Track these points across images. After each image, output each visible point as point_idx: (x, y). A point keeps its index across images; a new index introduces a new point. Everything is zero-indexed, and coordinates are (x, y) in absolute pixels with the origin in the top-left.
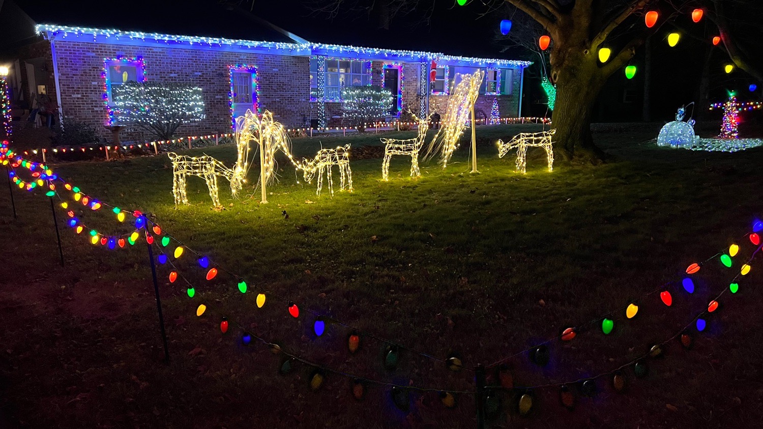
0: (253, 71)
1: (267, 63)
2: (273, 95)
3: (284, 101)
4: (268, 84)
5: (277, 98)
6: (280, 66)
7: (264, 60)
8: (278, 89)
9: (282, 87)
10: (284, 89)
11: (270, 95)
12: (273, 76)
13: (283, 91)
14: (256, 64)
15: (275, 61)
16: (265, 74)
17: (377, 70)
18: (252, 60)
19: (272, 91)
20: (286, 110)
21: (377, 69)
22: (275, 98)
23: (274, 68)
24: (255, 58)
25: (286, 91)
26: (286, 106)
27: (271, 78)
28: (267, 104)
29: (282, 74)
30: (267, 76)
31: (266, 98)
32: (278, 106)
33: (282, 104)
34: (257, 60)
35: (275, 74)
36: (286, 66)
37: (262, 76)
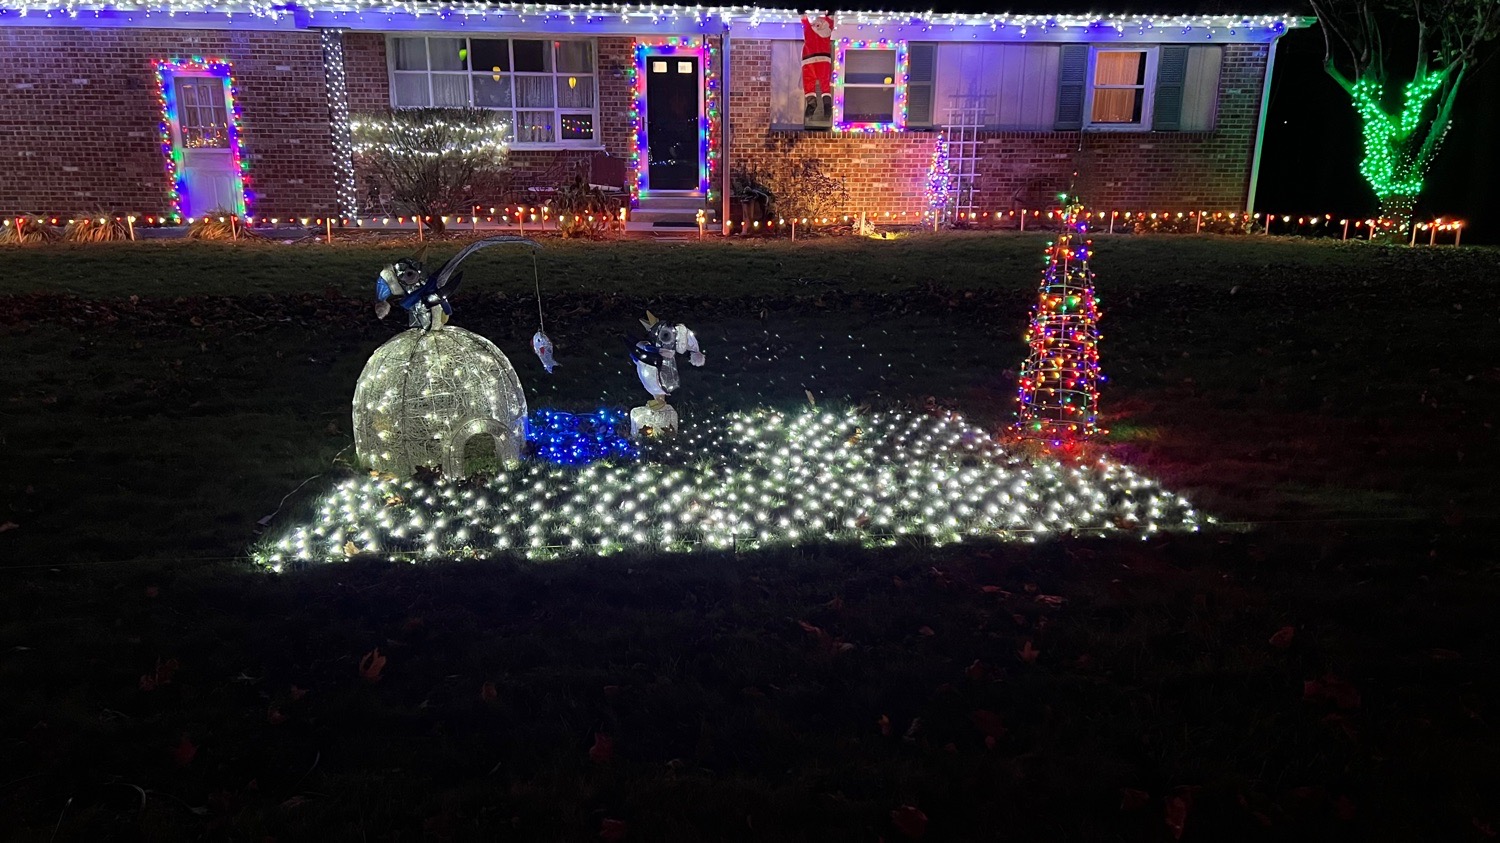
0: (221, 72)
1: (258, 52)
2: (280, 131)
3: (313, 144)
4: (264, 104)
5: (293, 137)
6: (296, 58)
7: (248, 46)
8: (292, 115)
9: (305, 110)
10: (312, 115)
11: (273, 131)
12: (278, 84)
13: (309, 121)
14: (228, 57)
15: (282, 47)
16: (253, 78)
17: (614, 62)
18: (216, 46)
19: (276, 121)
20: (318, 167)
21: (613, 57)
22: (286, 137)
23: (279, 64)
24: (222, 40)
25: (316, 121)
26: (320, 157)
27: (271, 89)
28: (266, 151)
29: (303, 79)
30: (262, 84)
31: (262, 136)
32: (297, 157)
33: (308, 152)
34: (231, 45)
35: (283, 79)
36: (312, 58)
37: (245, 84)
